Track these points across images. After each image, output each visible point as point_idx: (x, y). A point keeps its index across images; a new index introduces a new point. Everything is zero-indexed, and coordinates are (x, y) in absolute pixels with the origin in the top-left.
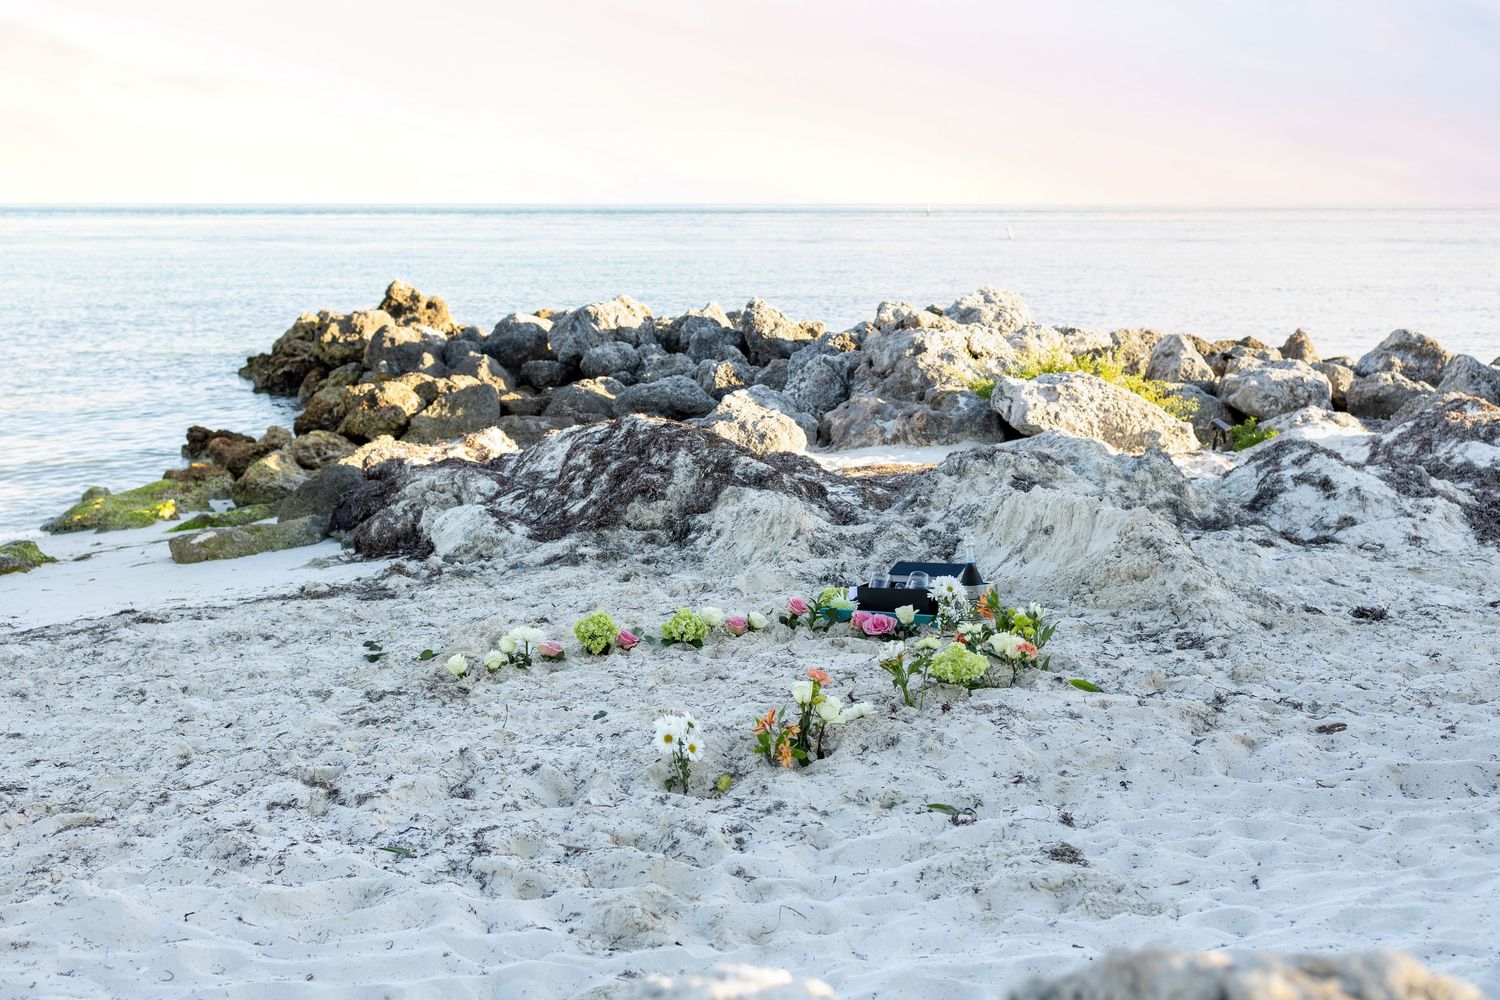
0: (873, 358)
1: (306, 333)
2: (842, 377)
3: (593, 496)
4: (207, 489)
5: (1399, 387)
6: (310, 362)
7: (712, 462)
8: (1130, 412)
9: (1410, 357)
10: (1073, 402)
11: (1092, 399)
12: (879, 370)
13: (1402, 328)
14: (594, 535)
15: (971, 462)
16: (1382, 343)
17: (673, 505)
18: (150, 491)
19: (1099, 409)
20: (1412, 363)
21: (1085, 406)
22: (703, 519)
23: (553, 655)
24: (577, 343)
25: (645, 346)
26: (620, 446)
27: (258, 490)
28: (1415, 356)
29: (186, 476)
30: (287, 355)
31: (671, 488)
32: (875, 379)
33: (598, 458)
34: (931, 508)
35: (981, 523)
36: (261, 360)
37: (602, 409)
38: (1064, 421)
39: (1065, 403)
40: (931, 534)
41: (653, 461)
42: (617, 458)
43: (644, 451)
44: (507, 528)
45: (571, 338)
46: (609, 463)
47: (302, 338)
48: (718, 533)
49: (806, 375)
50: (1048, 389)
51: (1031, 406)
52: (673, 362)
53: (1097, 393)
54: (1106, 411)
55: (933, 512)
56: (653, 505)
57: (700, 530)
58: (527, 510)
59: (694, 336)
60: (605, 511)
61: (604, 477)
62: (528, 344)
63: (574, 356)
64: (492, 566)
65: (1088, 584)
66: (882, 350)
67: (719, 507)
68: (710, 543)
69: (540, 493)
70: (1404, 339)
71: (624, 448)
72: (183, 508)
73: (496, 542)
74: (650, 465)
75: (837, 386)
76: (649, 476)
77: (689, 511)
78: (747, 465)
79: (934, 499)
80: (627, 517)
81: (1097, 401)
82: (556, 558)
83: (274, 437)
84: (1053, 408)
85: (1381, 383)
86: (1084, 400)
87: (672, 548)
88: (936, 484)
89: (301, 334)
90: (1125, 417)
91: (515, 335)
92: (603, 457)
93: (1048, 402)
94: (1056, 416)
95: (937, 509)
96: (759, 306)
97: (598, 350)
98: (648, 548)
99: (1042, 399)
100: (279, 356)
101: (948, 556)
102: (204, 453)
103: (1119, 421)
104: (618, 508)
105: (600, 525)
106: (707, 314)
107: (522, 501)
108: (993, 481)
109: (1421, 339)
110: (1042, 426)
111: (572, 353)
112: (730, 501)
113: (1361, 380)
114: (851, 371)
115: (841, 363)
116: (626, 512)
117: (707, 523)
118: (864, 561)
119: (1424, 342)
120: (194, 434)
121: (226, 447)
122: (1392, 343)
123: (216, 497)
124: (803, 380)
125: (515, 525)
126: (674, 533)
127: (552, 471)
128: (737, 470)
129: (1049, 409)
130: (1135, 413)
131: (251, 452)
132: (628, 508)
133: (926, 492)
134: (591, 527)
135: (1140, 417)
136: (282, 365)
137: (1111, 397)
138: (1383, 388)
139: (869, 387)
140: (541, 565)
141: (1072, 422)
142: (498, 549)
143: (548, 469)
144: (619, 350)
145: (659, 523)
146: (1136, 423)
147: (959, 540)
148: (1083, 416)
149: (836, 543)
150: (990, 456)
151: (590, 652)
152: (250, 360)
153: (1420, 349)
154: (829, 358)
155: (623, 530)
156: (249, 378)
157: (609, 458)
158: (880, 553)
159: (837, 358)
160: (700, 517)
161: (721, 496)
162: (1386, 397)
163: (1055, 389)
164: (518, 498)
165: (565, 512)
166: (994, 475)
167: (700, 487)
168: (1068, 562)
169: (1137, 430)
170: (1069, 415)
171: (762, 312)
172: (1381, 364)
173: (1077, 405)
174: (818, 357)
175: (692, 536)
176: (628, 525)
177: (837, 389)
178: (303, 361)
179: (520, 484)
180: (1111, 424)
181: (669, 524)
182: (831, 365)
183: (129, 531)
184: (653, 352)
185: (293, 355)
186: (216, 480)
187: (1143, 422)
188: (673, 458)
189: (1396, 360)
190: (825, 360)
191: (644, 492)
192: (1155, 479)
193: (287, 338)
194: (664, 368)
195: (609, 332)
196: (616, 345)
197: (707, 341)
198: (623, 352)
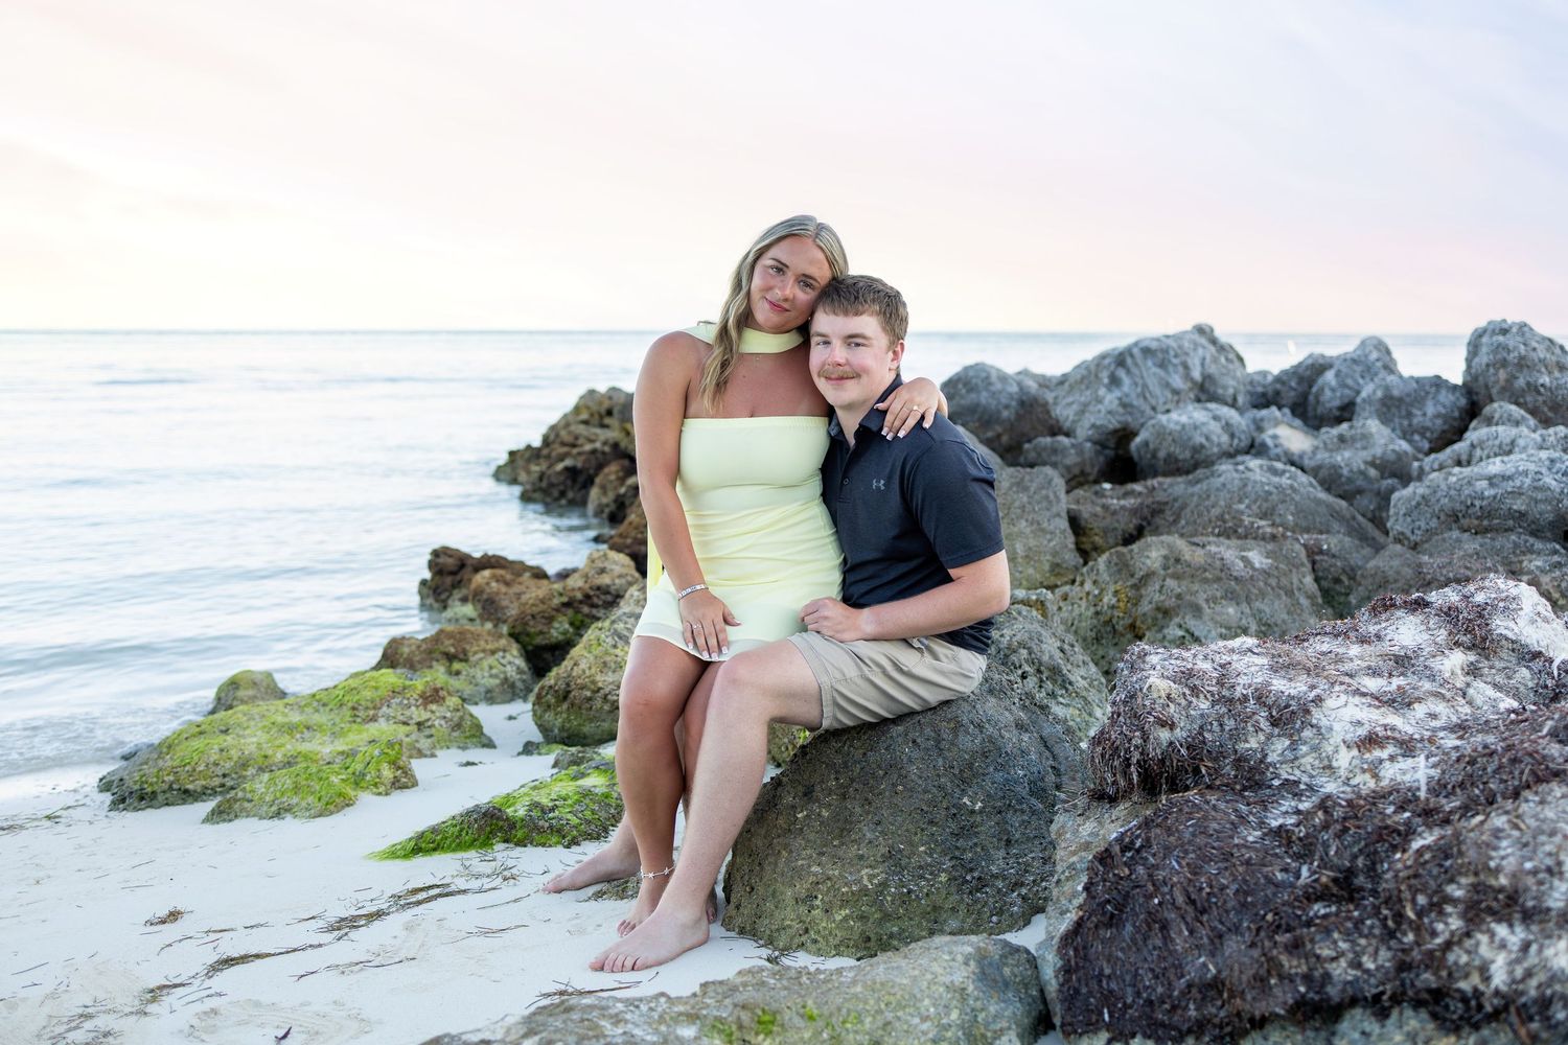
1: (592, 415)
4: (472, 681)
6: (604, 453)
18: (351, 699)
24: (1124, 405)
25: (1256, 413)
27: (598, 703)
29: (430, 652)
30: (563, 444)
36: (527, 455)
37: (1336, 526)
45: (1110, 399)
47: (586, 422)
59: (1365, 392)
62: (1005, 414)
63: (1116, 431)
72: (424, 744)
83: (602, 571)
89: (584, 416)
91: (984, 398)
97: (1178, 417)
100: (556, 446)
102: (457, 594)
111: (1113, 423)
120: (441, 560)
121: (503, 589)
123: (490, 698)
131: (556, 601)
136: (561, 458)
144: (1216, 418)
152: (512, 454)
156: (514, 481)
178: (594, 452)
183: (289, 824)
184: (1277, 423)
185: (574, 446)
186: (491, 660)
193: (566, 422)
194: (1358, 445)
195: (1189, 384)
196: (1207, 409)
197: (1400, 400)
198: (1223, 422)
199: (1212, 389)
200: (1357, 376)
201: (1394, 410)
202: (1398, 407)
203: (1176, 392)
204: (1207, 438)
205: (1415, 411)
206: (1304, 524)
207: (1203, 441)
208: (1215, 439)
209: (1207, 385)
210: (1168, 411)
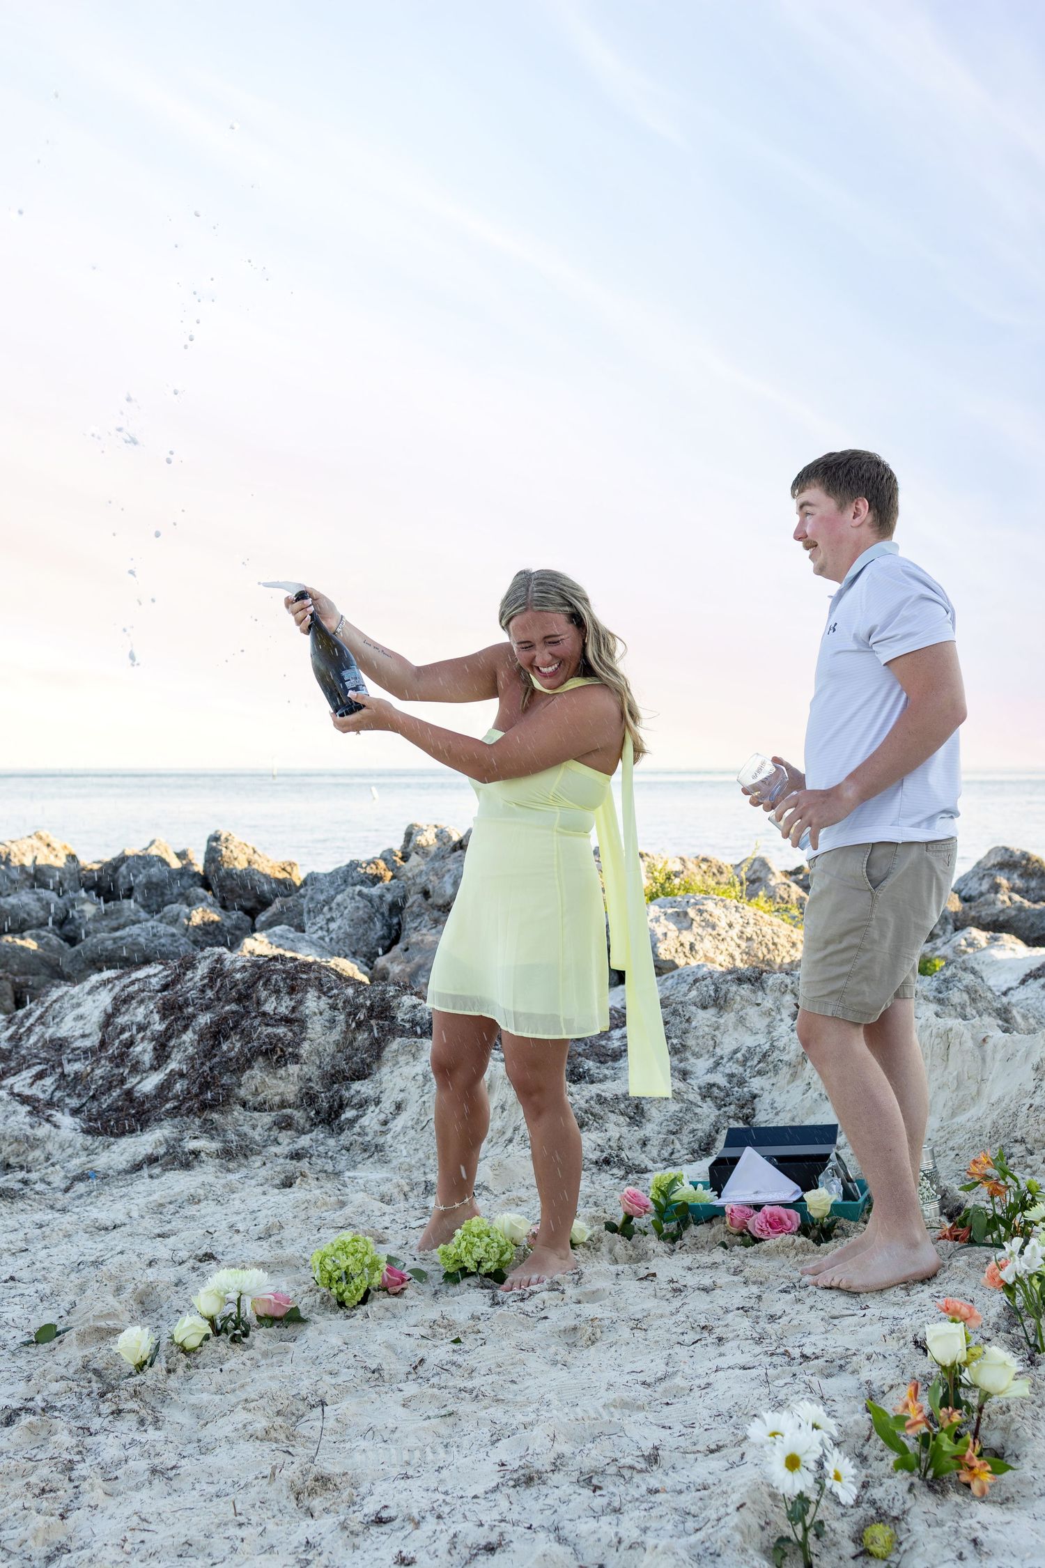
0: (430, 887)
2: (383, 914)
3: (173, 1065)
5: (1020, 909)
7: (362, 1006)
8: (776, 940)
9: (1015, 876)
10: (710, 930)
11: (730, 926)
12: (441, 902)
13: (1001, 844)
14: (197, 1121)
15: (734, 988)
16: (979, 863)
17: (310, 1070)
19: (740, 938)
20: (1019, 883)
21: (724, 934)
22: (362, 1088)
23: (279, 1313)
25: (71, 894)
26: (203, 991)
28: (1021, 876)
31: (306, 1045)
32: (436, 914)
33: (173, 1010)
34: (688, 1054)
35: (785, 1071)
38: (701, 953)
39: (700, 931)
40: (715, 1091)
41: (269, 1007)
42: (207, 1008)
43: (248, 997)
44: (48, 1120)
46: (194, 1016)
48: (399, 1107)
49: (335, 914)
50: (678, 914)
51: (660, 936)
52: (119, 911)
53: (735, 917)
54: (749, 939)
55: (692, 1060)
56: (282, 1072)
57: (363, 1105)
58: (58, 1094)
59: (141, 878)
60: (205, 1086)
61: (188, 1037)
64: (42, 1180)
65: (1023, 1141)
66: (441, 877)
67: (385, 1070)
68: (385, 1123)
69: (71, 1068)
70: (1006, 857)
71: (210, 994)
73: (33, 1143)
74: (264, 1014)
75: (378, 925)
76: (270, 1030)
77: (336, 1077)
78: (414, 1007)
79: (691, 1042)
80: (242, 1092)
81: (737, 928)
82: (152, 1160)
84: (687, 937)
85: (999, 906)
86: (723, 924)
87: (319, 1134)
88: (688, 1021)
90: (771, 947)
92: (180, 1008)
93: (680, 930)
94: (692, 947)
95: (697, 1055)
96: (227, 840)
97: (12, 900)
98: (284, 1137)
99: (672, 927)
101: (746, 1119)
103: (765, 951)
104: (226, 1080)
105: (205, 1106)
106: (154, 851)
107: (49, 1081)
108: (768, 1013)
109: (1025, 856)
110: (677, 961)
112: (402, 1059)
113: (967, 904)
114: (396, 908)
115: (381, 897)
116: (240, 1085)
117: (371, 1093)
118: (640, 1134)
119: (1029, 859)
122: (993, 861)
124: (332, 919)
125: (58, 1116)
126: (318, 1113)
127: (83, 1036)
128: (400, 1016)
129: (682, 938)
130: (781, 941)
132: (244, 1079)
133: (679, 1033)
134: (190, 1111)
135: (788, 946)
137: (752, 921)
138: (1003, 911)
139: (430, 924)
140: (127, 1172)
141: (711, 955)
142: (37, 1153)
143: (77, 1034)
144: (39, 900)
145: (291, 1098)
146: (784, 954)
147: (754, 1097)
148: (722, 946)
149: (597, 1109)
150: (757, 979)
151: (342, 1304)
153: (1026, 867)
154: (365, 890)
155: (238, 1112)
157: (190, 1010)
158: (657, 1121)
159: (375, 891)
160: (356, 1086)
161: (387, 1053)
162: (1008, 921)
163: (686, 914)
164: (40, 1076)
165: (129, 1093)
166: (768, 1003)
167: (346, 1044)
168: (953, 1115)
169: (787, 960)
170: (706, 946)
171: (231, 847)
172: (985, 886)
173: (714, 933)
174: (350, 890)
175: (349, 1114)
176: (244, 1104)
177: (378, 929)
179: (36, 1056)
180: (756, 956)
181: (309, 1098)
182: (370, 899)
184: (84, 901)
187: (793, 951)
188: (300, 1002)
189: (1002, 880)
190: (360, 894)
191: (266, 1054)
192: (973, 1000)
194: (114, 917)
195: (25, 876)
196: (35, 893)
197: (157, 884)
198: (44, 902)
199: (42, 878)
200: (140, 867)
201: (153, 891)
202: (156, 889)
203: (13, 882)
204: (29, 914)
205: (166, 892)
206: (23, 970)
207: (25, 916)
208: (34, 914)
209: (39, 876)
210: (9, 895)
